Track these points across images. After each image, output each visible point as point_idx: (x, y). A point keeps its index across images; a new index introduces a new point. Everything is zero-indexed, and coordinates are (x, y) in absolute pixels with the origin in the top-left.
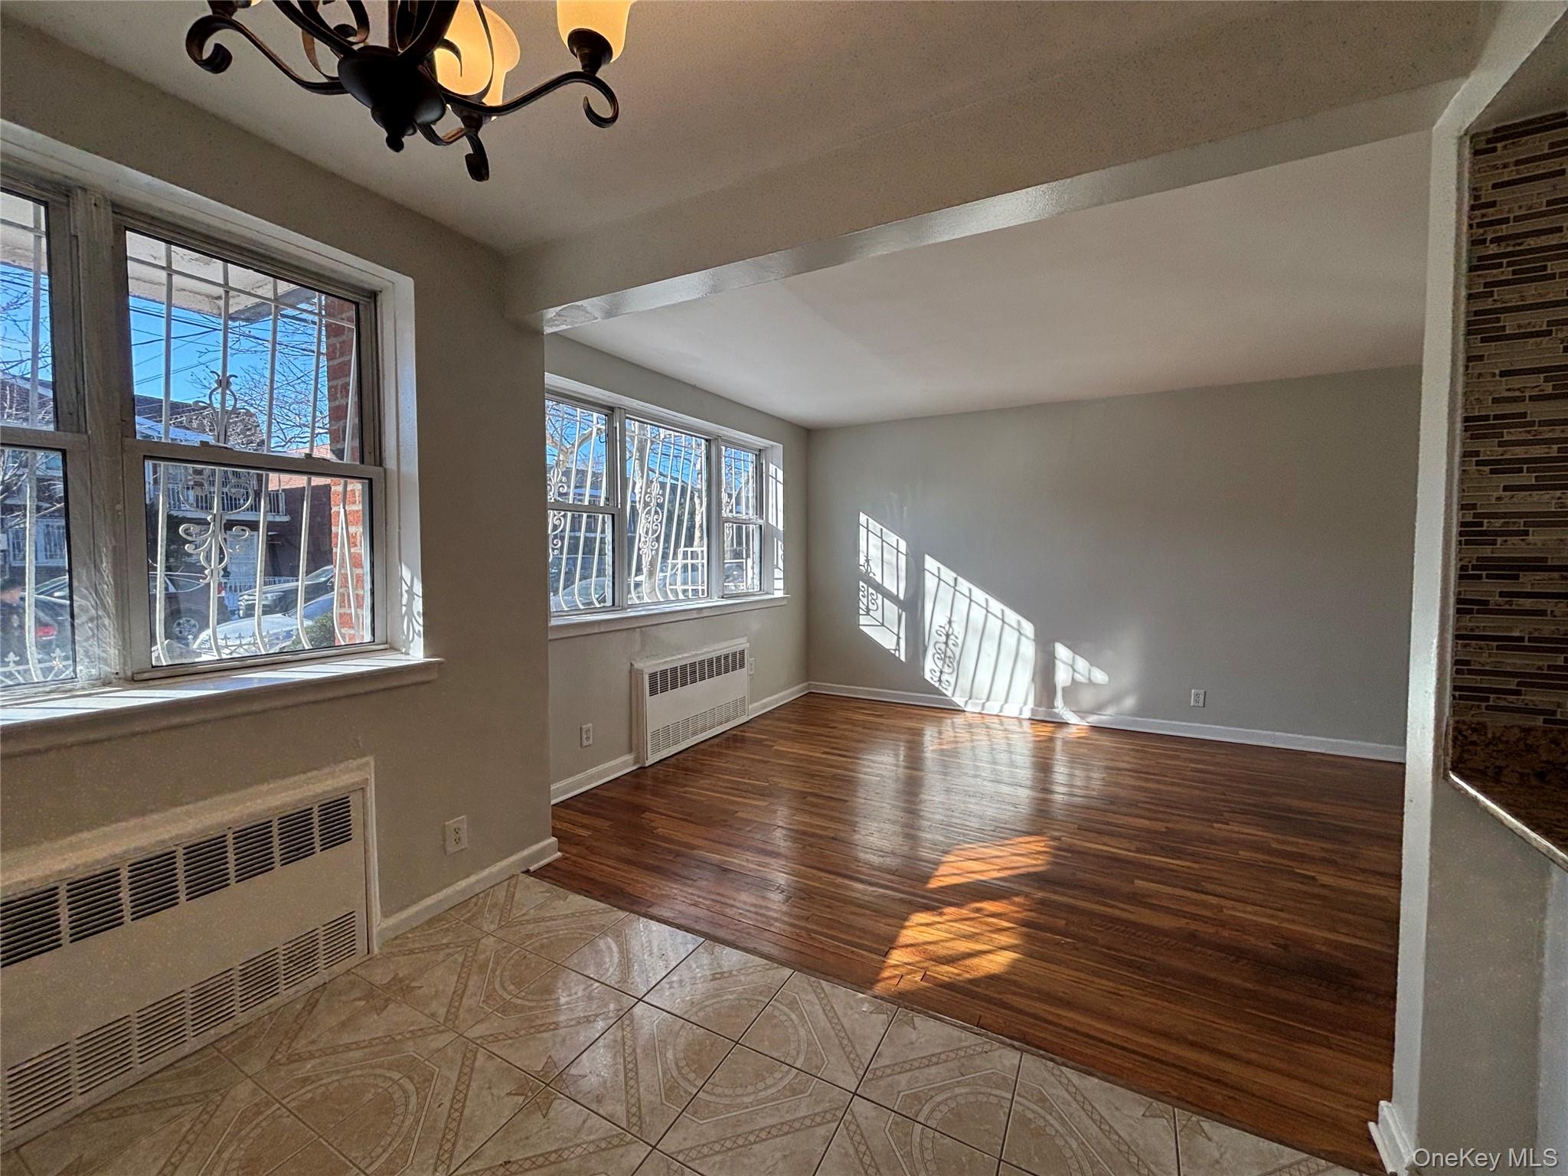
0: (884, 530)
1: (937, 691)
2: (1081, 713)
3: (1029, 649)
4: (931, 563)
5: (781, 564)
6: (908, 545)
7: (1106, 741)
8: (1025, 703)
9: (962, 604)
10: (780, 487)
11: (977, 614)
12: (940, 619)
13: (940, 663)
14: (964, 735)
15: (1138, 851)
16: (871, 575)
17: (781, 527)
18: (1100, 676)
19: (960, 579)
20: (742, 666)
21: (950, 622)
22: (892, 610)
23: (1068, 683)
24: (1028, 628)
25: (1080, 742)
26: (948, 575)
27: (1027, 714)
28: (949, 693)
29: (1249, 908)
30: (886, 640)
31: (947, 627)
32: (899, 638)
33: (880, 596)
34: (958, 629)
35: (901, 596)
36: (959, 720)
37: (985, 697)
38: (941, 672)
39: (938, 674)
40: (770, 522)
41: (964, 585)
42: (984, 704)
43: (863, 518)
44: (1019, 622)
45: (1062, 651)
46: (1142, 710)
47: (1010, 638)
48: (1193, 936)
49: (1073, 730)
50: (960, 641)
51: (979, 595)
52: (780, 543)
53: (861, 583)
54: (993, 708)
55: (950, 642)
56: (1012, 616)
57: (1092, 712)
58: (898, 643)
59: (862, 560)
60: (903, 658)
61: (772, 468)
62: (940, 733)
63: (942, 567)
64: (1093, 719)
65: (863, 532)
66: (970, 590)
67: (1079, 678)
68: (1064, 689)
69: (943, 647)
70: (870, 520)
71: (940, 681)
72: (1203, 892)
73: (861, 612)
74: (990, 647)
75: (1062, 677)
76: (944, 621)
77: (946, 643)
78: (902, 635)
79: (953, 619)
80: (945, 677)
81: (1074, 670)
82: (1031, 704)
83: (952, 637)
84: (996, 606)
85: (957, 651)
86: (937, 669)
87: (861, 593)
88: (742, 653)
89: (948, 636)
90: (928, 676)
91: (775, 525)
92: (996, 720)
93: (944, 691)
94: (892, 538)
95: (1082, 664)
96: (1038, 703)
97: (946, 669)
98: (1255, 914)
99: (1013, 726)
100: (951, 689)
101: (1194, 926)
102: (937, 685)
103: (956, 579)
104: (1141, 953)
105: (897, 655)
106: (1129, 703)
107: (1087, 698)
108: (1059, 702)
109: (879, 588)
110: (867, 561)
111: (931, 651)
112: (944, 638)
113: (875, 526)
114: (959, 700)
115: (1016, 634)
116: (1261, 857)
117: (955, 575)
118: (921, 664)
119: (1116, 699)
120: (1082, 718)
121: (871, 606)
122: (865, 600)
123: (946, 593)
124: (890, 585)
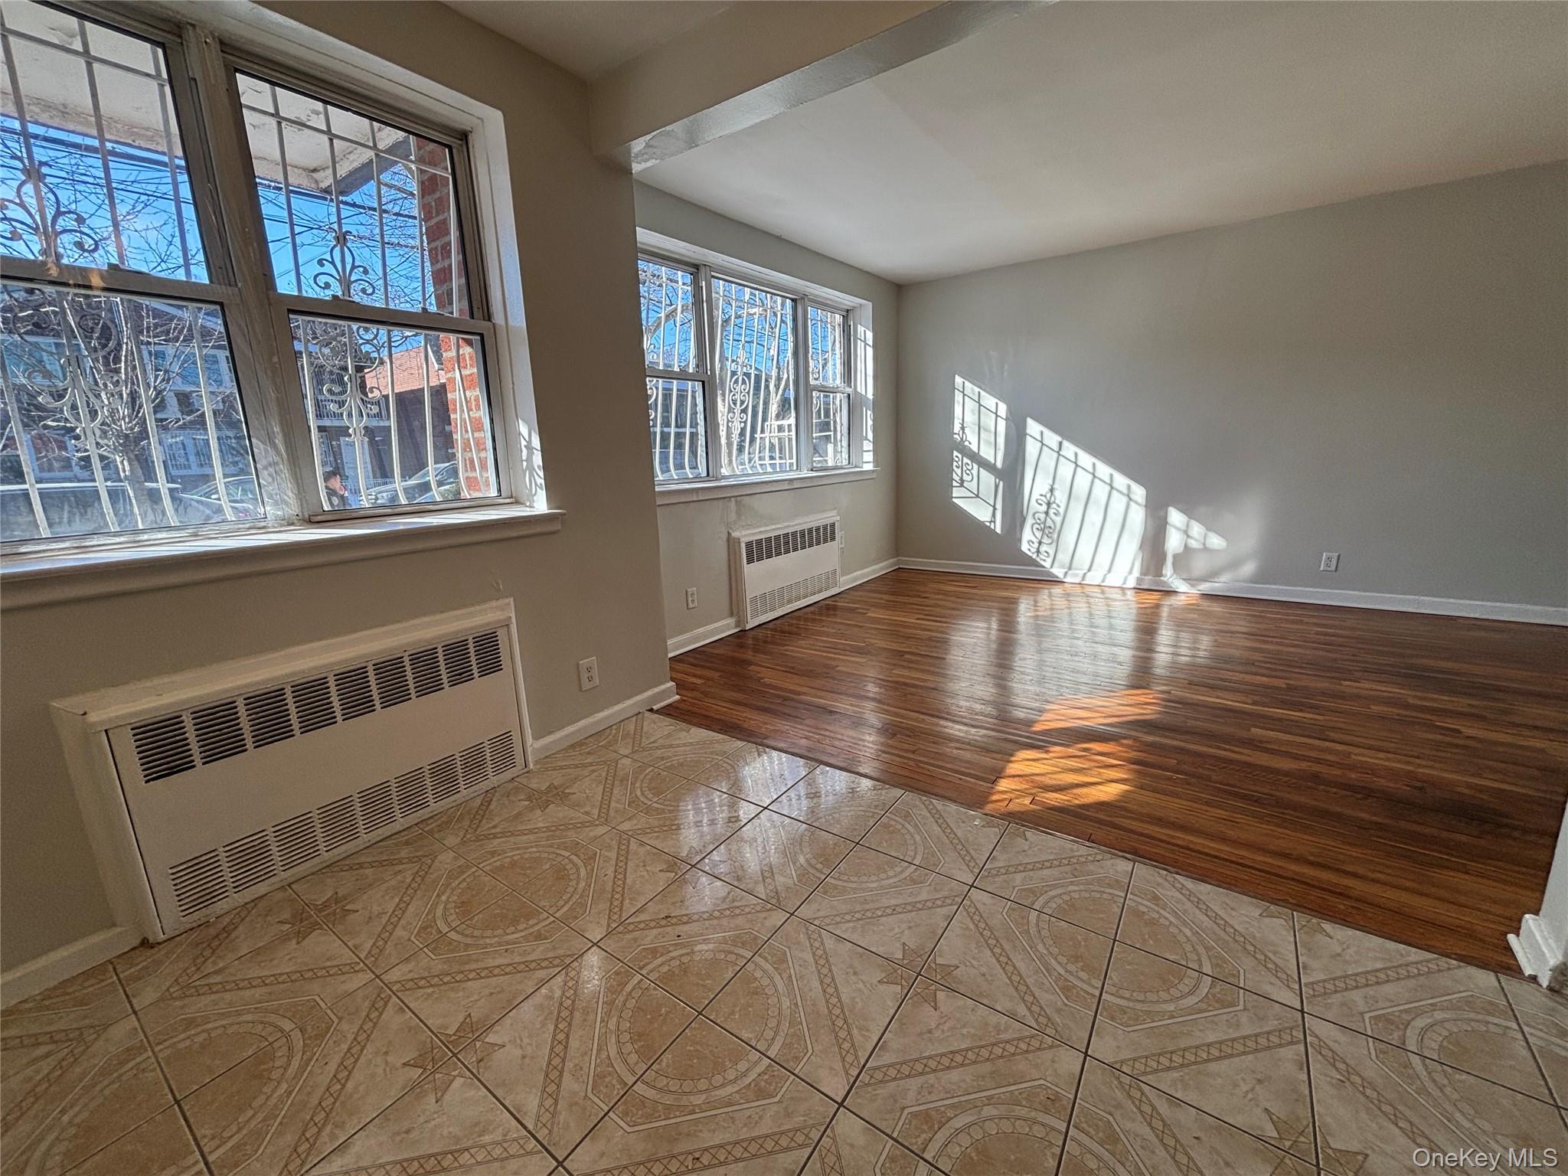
0: (982, 393)
1: (1034, 563)
2: (1191, 581)
3: (1138, 516)
4: (1033, 427)
5: (870, 436)
6: (1009, 410)
7: (1216, 608)
8: (1130, 572)
9: (1066, 470)
10: (870, 351)
11: (1083, 481)
12: (1041, 487)
13: (1039, 534)
14: (1061, 603)
15: (1254, 703)
16: (967, 443)
17: (870, 396)
18: (1216, 542)
19: (1066, 444)
20: (833, 539)
21: (1052, 490)
22: (988, 479)
23: (1181, 550)
24: (1139, 493)
25: (1189, 608)
26: (1052, 439)
27: (1132, 583)
28: (1047, 564)
29: (1381, 755)
30: (981, 512)
31: (1048, 496)
32: (995, 509)
33: (976, 466)
34: (1060, 497)
35: (999, 465)
36: (1057, 590)
37: (1087, 567)
38: (1040, 543)
39: (1036, 545)
40: (859, 390)
41: (1069, 449)
42: (1085, 574)
43: (958, 380)
44: (1129, 487)
45: (1175, 517)
46: (1261, 577)
47: (1118, 503)
48: (1316, 777)
49: (1183, 597)
50: (1062, 510)
51: (1086, 459)
52: (869, 412)
53: (955, 453)
54: (1094, 578)
55: (1052, 511)
56: (1121, 481)
57: (1204, 580)
58: (994, 515)
59: (957, 428)
60: (998, 531)
61: (861, 329)
62: (1036, 602)
63: (1047, 432)
64: (1206, 587)
65: (958, 397)
66: (1076, 454)
67: (1193, 544)
68: (1175, 556)
69: (1042, 516)
70: (967, 383)
71: (1038, 552)
72: (1326, 740)
73: (955, 484)
74: (1094, 516)
75: (1174, 542)
76: (1045, 489)
77: (1047, 513)
78: (999, 506)
79: (1055, 486)
80: (1043, 548)
81: (1188, 536)
82: (1136, 573)
83: (1054, 506)
84: (1104, 470)
85: (1058, 520)
86: (1034, 540)
87: (955, 464)
88: (833, 525)
89: (1049, 504)
90: (1025, 547)
91: (863, 393)
92: (1097, 590)
93: (1042, 562)
94: (989, 401)
95: (1197, 529)
96: (1145, 572)
97: (1046, 540)
98: (1388, 759)
99: (1116, 595)
100: (1049, 560)
101: (1316, 768)
102: (1034, 556)
103: (1061, 443)
104: (1258, 788)
105: (992, 527)
106: (1249, 568)
107: (1200, 566)
108: (1168, 570)
109: (975, 457)
110: (963, 428)
111: (1029, 521)
112: (1044, 508)
113: (973, 390)
114: (1058, 572)
115: (1125, 499)
116: (1396, 711)
117: (1059, 439)
118: (1018, 536)
119: (1234, 564)
120: (1193, 586)
121: (965, 477)
122: (959, 471)
123: (1048, 459)
124: (987, 453)
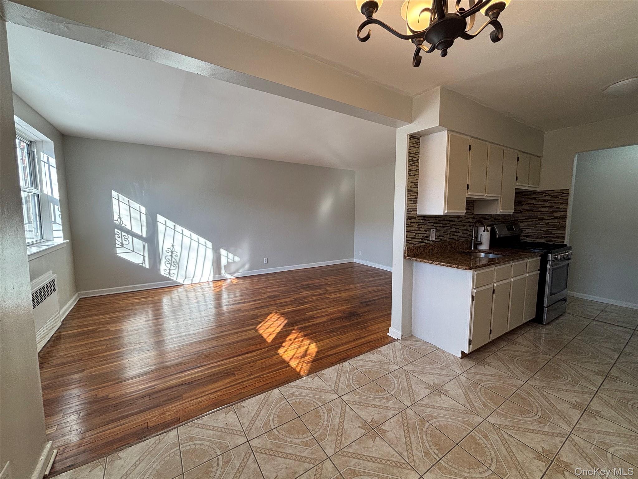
0: (130, 201)
1: (168, 279)
3: (210, 253)
4: (160, 218)
5: (59, 220)
6: (147, 210)
7: (240, 281)
8: (210, 275)
9: (178, 237)
11: (187, 241)
12: (168, 244)
13: (169, 266)
14: (183, 295)
16: (123, 225)
17: (56, 195)
18: (237, 259)
19: (177, 226)
20: (54, 290)
21: (173, 246)
22: (138, 244)
23: (226, 263)
24: (209, 244)
25: (232, 284)
26: (170, 224)
27: (211, 279)
28: (174, 278)
29: (331, 308)
30: (136, 259)
31: (172, 248)
32: (144, 257)
33: (130, 237)
34: (177, 248)
35: (144, 235)
36: (181, 289)
37: (192, 276)
38: (170, 270)
39: (168, 271)
40: (45, 192)
41: (179, 228)
42: (192, 280)
43: (114, 194)
44: (205, 243)
45: (223, 252)
46: (251, 269)
47: (202, 249)
49: (229, 281)
50: (179, 254)
51: (187, 232)
52: (56, 207)
53: (116, 230)
54: (196, 280)
55: (174, 255)
56: (202, 240)
57: (235, 273)
58: (144, 260)
59: (116, 217)
60: (147, 267)
61: (43, 156)
62: (171, 298)
63: (167, 220)
64: (236, 275)
65: (115, 202)
66: (182, 230)
67: (230, 261)
68: (225, 266)
69: (170, 258)
70: (120, 195)
71: (169, 274)
72: (319, 310)
73: (117, 246)
74: (193, 255)
75: (224, 261)
76: (170, 246)
77: (172, 256)
78: (146, 255)
79: (174, 244)
80: (172, 272)
81: (228, 258)
82: (212, 275)
83: (174, 253)
84: (195, 236)
85: (178, 258)
86: (167, 269)
87: (116, 236)
88: (53, 281)
89: (172, 252)
90: (162, 273)
91: (50, 194)
92: (198, 285)
93: (172, 278)
94: (137, 206)
95: (231, 256)
96: (215, 274)
97: (172, 268)
99: (206, 285)
100: (175, 276)
101: (328, 317)
102: (168, 276)
103: (175, 226)
105: (144, 265)
106: (247, 266)
107: (233, 268)
108: (223, 271)
109: (129, 232)
110: (120, 218)
111: (163, 261)
112: (170, 254)
113: (123, 199)
114: (180, 280)
115: (204, 247)
116: (316, 297)
117: (174, 224)
118: (158, 268)
119: (243, 266)
120: (232, 275)
121: (124, 242)
122: (120, 240)
123: (170, 232)
124: (136, 230)
